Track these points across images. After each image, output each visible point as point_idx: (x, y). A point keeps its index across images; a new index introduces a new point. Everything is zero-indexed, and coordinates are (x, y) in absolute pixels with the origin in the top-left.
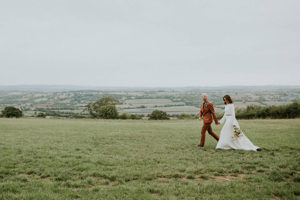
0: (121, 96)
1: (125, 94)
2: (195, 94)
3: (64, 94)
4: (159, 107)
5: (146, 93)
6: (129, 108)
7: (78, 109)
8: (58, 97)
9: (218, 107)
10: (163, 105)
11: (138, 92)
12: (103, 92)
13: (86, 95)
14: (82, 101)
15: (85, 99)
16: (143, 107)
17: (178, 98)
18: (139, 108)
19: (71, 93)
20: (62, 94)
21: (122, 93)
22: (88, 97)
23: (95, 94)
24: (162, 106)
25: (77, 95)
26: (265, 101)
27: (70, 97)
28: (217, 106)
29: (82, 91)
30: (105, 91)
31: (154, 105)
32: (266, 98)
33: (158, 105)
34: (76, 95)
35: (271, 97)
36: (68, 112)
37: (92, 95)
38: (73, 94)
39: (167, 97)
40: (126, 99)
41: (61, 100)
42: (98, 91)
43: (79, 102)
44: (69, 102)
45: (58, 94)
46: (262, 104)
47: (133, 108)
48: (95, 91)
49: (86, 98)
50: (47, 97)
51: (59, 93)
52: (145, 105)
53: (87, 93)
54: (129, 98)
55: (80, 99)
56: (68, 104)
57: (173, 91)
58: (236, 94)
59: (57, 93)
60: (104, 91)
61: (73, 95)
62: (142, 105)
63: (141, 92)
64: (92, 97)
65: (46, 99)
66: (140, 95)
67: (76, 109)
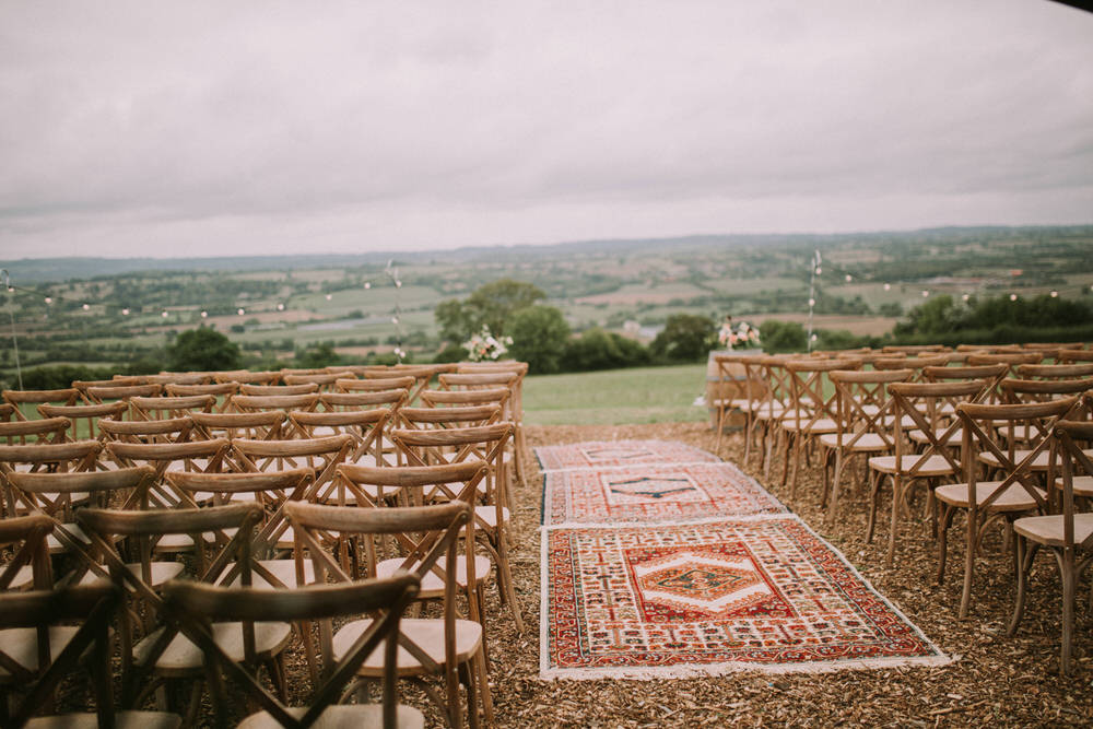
0: (274, 284)
1: (283, 277)
2: (503, 269)
3: (78, 286)
4: (406, 311)
5: (349, 270)
6: (312, 322)
7: (144, 334)
8: (61, 299)
9: (584, 304)
10: (416, 305)
11: (321, 268)
12: (209, 275)
13: (158, 289)
14: (149, 308)
15: (156, 300)
16: (357, 315)
17: (458, 281)
18: (344, 318)
19: (101, 284)
20: (72, 289)
21: (275, 277)
22: (164, 293)
23: (185, 283)
24: (413, 310)
25: (123, 288)
26: (707, 278)
27: (102, 295)
28: (578, 301)
29: (140, 276)
30: (217, 273)
31: (391, 307)
32: (707, 269)
33: (403, 306)
34: (120, 289)
35: (721, 268)
36: (119, 345)
37: (176, 287)
38: (109, 284)
39: (422, 282)
40: (293, 295)
41: (74, 306)
42: (193, 274)
43: (138, 309)
44: (102, 313)
45: (56, 288)
46: (705, 288)
47: (326, 321)
48: (182, 274)
49: (157, 295)
50: (16, 299)
51: (56, 284)
52: (364, 310)
53: (157, 282)
54: (302, 289)
55: (140, 301)
56: (102, 317)
57: (433, 263)
58: (622, 262)
59: (48, 285)
60: (211, 270)
61: (110, 290)
62: (353, 309)
63: (334, 268)
64: (177, 293)
65: (17, 308)
66: (335, 277)
67: (139, 334)
